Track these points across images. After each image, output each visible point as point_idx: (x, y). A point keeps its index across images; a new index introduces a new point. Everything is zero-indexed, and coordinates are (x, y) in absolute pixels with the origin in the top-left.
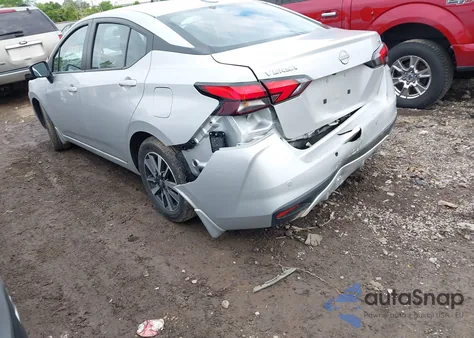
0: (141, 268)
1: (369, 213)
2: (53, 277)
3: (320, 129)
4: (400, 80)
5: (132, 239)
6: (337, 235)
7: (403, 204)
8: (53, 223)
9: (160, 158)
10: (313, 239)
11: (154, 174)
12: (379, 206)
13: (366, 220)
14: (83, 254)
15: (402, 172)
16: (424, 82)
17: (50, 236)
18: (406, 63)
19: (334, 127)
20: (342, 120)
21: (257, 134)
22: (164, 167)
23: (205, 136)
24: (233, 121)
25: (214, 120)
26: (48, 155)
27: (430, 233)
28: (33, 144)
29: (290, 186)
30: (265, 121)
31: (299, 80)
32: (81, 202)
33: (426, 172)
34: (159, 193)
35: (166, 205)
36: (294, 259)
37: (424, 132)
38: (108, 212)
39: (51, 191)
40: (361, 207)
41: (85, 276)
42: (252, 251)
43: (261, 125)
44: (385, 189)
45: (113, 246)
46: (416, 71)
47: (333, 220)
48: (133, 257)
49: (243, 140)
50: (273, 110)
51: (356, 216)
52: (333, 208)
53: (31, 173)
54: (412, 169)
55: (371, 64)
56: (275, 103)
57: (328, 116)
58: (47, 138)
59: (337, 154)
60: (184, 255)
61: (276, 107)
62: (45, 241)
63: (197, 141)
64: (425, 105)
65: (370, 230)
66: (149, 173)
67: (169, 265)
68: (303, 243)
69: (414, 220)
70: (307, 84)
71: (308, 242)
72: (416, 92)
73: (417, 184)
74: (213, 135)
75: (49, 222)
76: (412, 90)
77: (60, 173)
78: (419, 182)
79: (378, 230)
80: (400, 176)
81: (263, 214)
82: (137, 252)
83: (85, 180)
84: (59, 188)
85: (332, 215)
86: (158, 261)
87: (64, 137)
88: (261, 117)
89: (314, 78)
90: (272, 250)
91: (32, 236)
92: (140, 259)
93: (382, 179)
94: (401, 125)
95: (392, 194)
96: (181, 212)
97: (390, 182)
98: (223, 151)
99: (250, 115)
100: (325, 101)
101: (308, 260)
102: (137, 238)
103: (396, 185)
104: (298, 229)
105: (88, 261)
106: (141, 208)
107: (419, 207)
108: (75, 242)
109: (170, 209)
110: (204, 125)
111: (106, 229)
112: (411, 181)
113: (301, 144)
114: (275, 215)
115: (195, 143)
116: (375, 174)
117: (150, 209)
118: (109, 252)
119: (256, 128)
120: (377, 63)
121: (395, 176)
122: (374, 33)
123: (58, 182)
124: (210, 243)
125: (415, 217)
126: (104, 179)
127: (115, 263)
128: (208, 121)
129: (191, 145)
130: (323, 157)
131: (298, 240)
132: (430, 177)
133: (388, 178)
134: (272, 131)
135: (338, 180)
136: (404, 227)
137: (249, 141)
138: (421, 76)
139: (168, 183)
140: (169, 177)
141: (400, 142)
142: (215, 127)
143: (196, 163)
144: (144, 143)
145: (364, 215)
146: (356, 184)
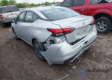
0: (32, 72)
1: (89, 61)
2: (11, 72)
3: (77, 40)
4: (99, 26)
5: (31, 64)
6: (80, 67)
7: (98, 60)
8: (13, 58)
9: (38, 44)
10: (74, 67)
11: (37, 48)
12: (91, 59)
13: (88, 63)
14: (19, 67)
15: (98, 50)
16: (105, 27)
17: (12, 62)
18: (101, 23)
19: (81, 40)
20: (83, 38)
21: (61, 41)
22: (39, 47)
23: (49, 41)
24: (55, 38)
25: (51, 37)
26: (14, 41)
27: (104, 68)
28: (11, 37)
29: (68, 55)
30: (63, 38)
31: (72, 29)
32: (20, 53)
33: (104, 51)
34: (38, 52)
35: (39, 56)
36: (69, 72)
37: (104, 40)
38: (26, 56)
39: (14, 50)
40: (87, 59)
41: (18, 73)
42: (59, 69)
43: (62, 39)
44: (93, 55)
45: (26, 65)
46: (103, 25)
47: (80, 62)
48: (30, 69)
49: (57, 42)
50: (65, 36)
51: (85, 62)
52: (80, 59)
53: (10, 45)
54: (100, 50)
55: (91, 25)
56: (66, 34)
57: (79, 37)
58: (15, 36)
59: (81, 47)
60: (42, 69)
61: (66, 35)
62: (10, 63)
63: (47, 42)
64: (105, 33)
65: (89, 66)
66: (36, 48)
67: (38, 72)
68: (72, 68)
69: (100, 64)
70: (74, 30)
71: (73, 68)
72: (103, 30)
73: (101, 54)
74: (50, 41)
75: (12, 58)
76: (102, 29)
77: (16, 45)
78: (102, 53)
79: (90, 66)
80: (97, 52)
81: (62, 61)
82: (31, 67)
83: (22, 47)
84: (16, 49)
85: (79, 61)
86: (36, 70)
87: (18, 37)
88: (62, 37)
89: (76, 28)
90: (64, 69)
91: (8, 61)
92: (32, 69)
93: (93, 52)
94: (99, 38)
95: (95, 56)
96: (43, 58)
97: (95, 53)
98: (52, 45)
99: (59, 37)
100: (78, 34)
101: (72, 73)
102: (32, 64)
103: (96, 54)
104: (71, 64)
105: (19, 69)
106: (34, 56)
107: (102, 60)
108: (17, 64)
109: (40, 57)
110: (49, 38)
111: (25, 61)
112: (100, 53)
113: (72, 44)
114: (65, 61)
115: (46, 42)
116: (91, 51)
117: (36, 56)
118: (25, 67)
119: (61, 40)
120: (92, 24)
121: (96, 51)
122: (92, 17)
123: (16, 48)
124: (49, 66)
125: (100, 63)
126: (26, 48)
127: (26, 70)
128: (49, 37)
129: (45, 42)
130: (77, 47)
131: (70, 67)
132: (105, 52)
133: (94, 52)
134: (65, 41)
135: (81, 52)
136: (97, 66)
137: (59, 43)
138: (104, 26)
139: (40, 51)
140: (40, 49)
141: (98, 42)
142: (51, 39)
143: (46, 47)
144: (35, 41)
145: (87, 61)
146: (86, 53)
